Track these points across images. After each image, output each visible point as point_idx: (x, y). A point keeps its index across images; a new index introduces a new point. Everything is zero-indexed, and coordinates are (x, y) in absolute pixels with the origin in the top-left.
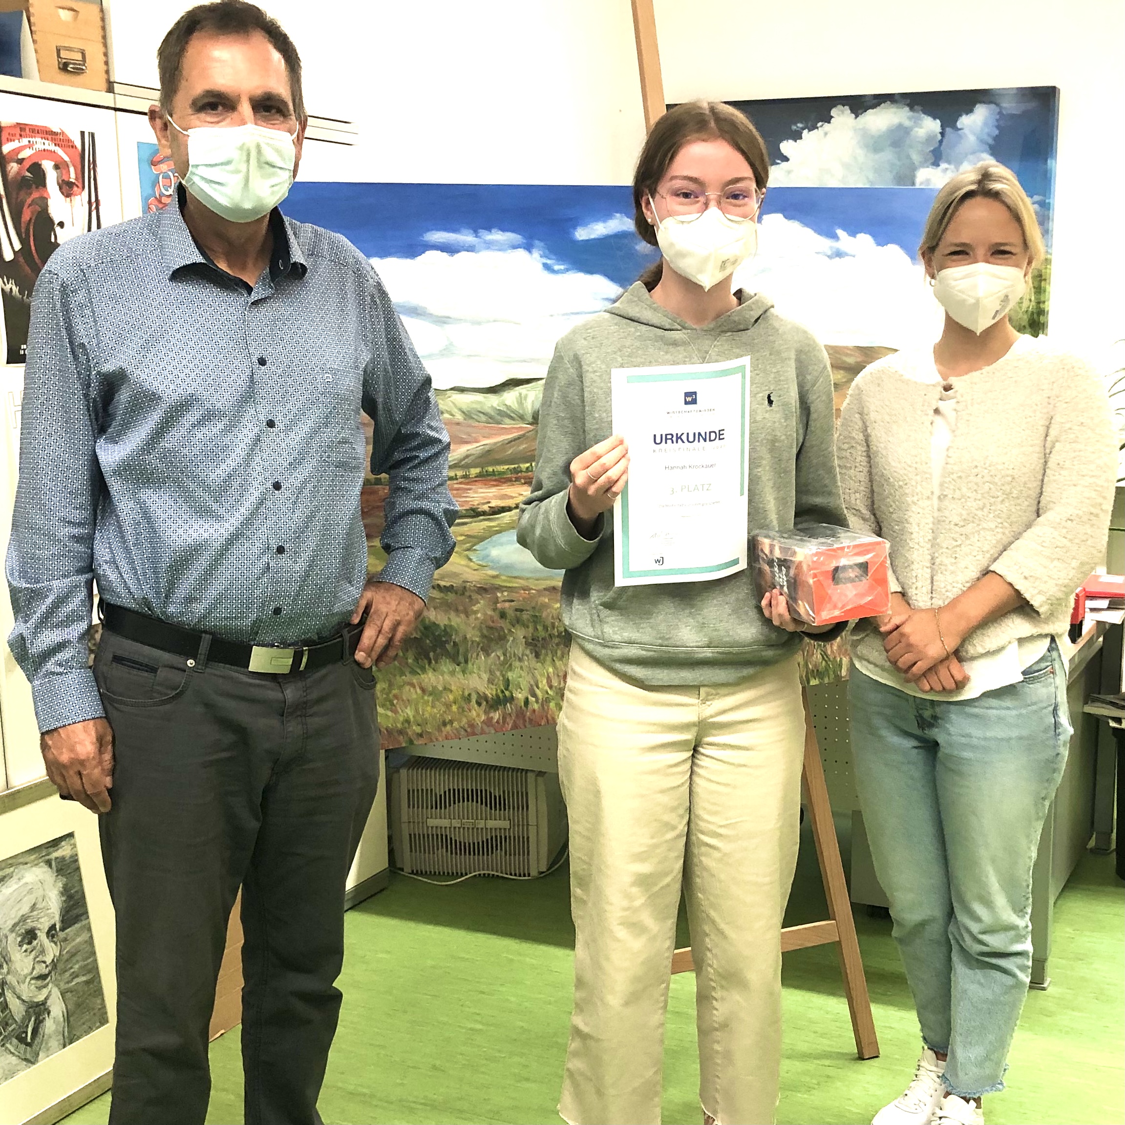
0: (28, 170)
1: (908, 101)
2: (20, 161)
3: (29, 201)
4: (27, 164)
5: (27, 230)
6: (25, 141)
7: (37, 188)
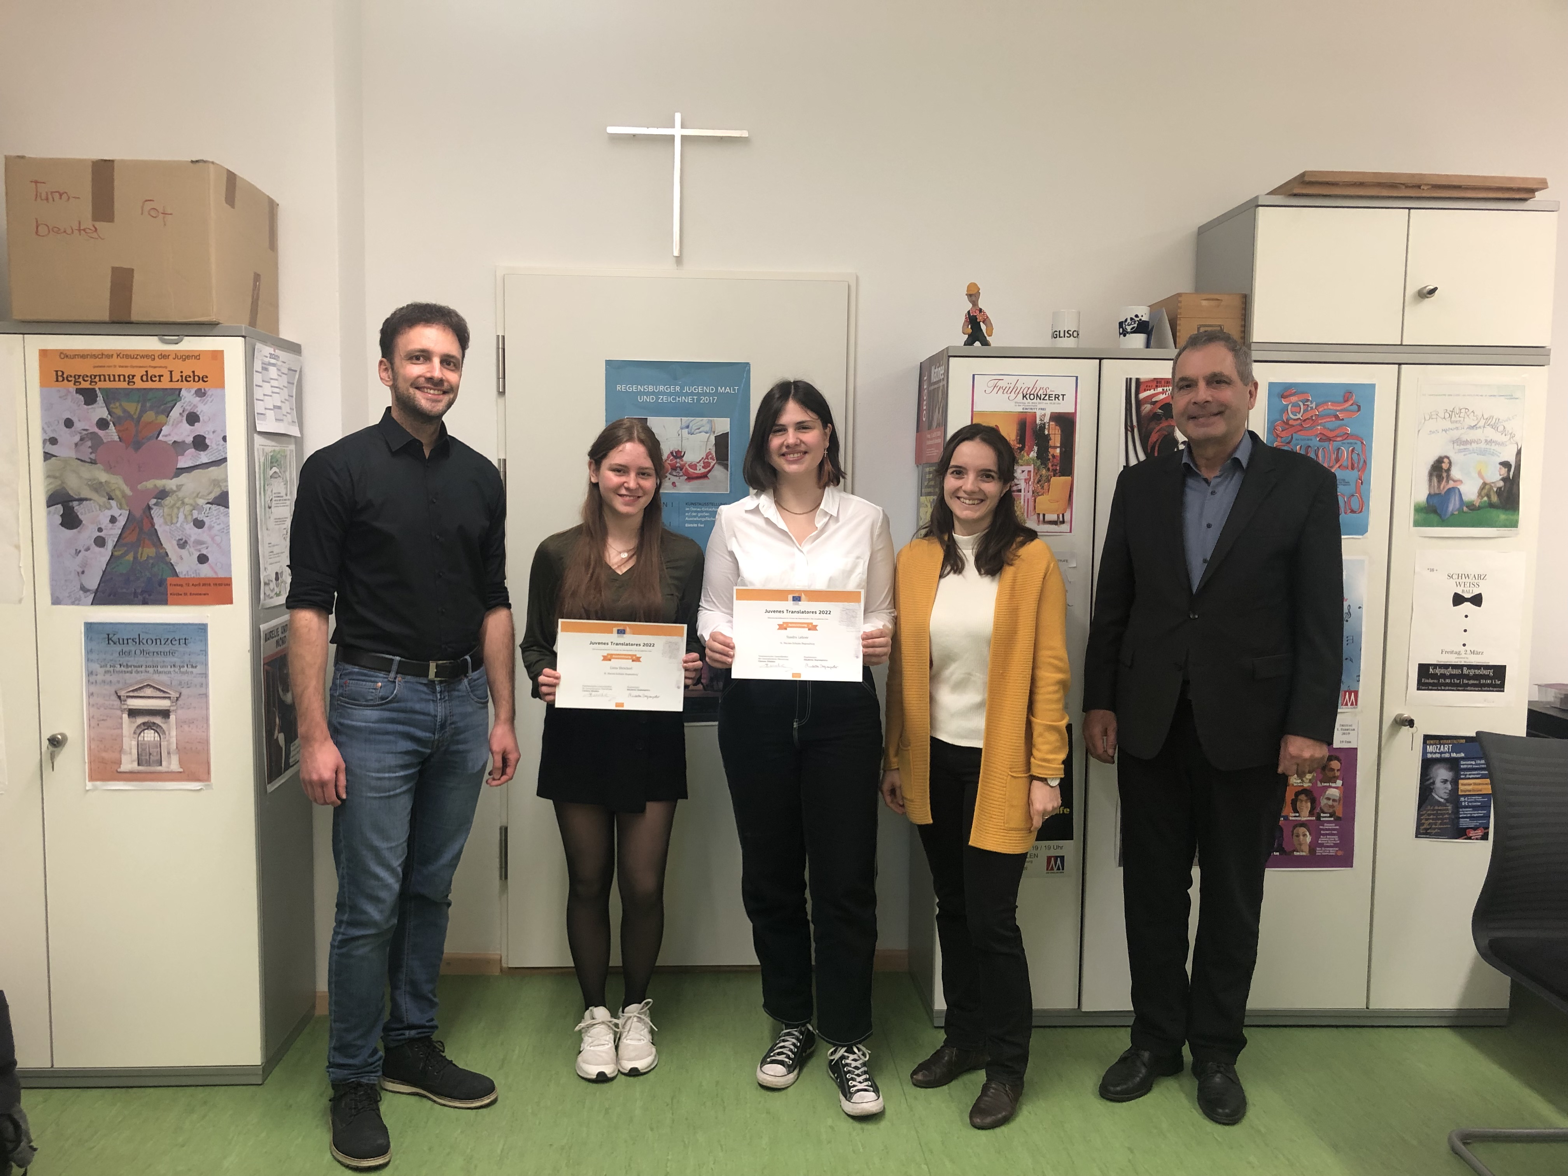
0: (1160, 409)
2: (1155, 403)
3: (1158, 428)
4: (1158, 405)
5: (1153, 448)
6: (1160, 390)
7: (1167, 419)
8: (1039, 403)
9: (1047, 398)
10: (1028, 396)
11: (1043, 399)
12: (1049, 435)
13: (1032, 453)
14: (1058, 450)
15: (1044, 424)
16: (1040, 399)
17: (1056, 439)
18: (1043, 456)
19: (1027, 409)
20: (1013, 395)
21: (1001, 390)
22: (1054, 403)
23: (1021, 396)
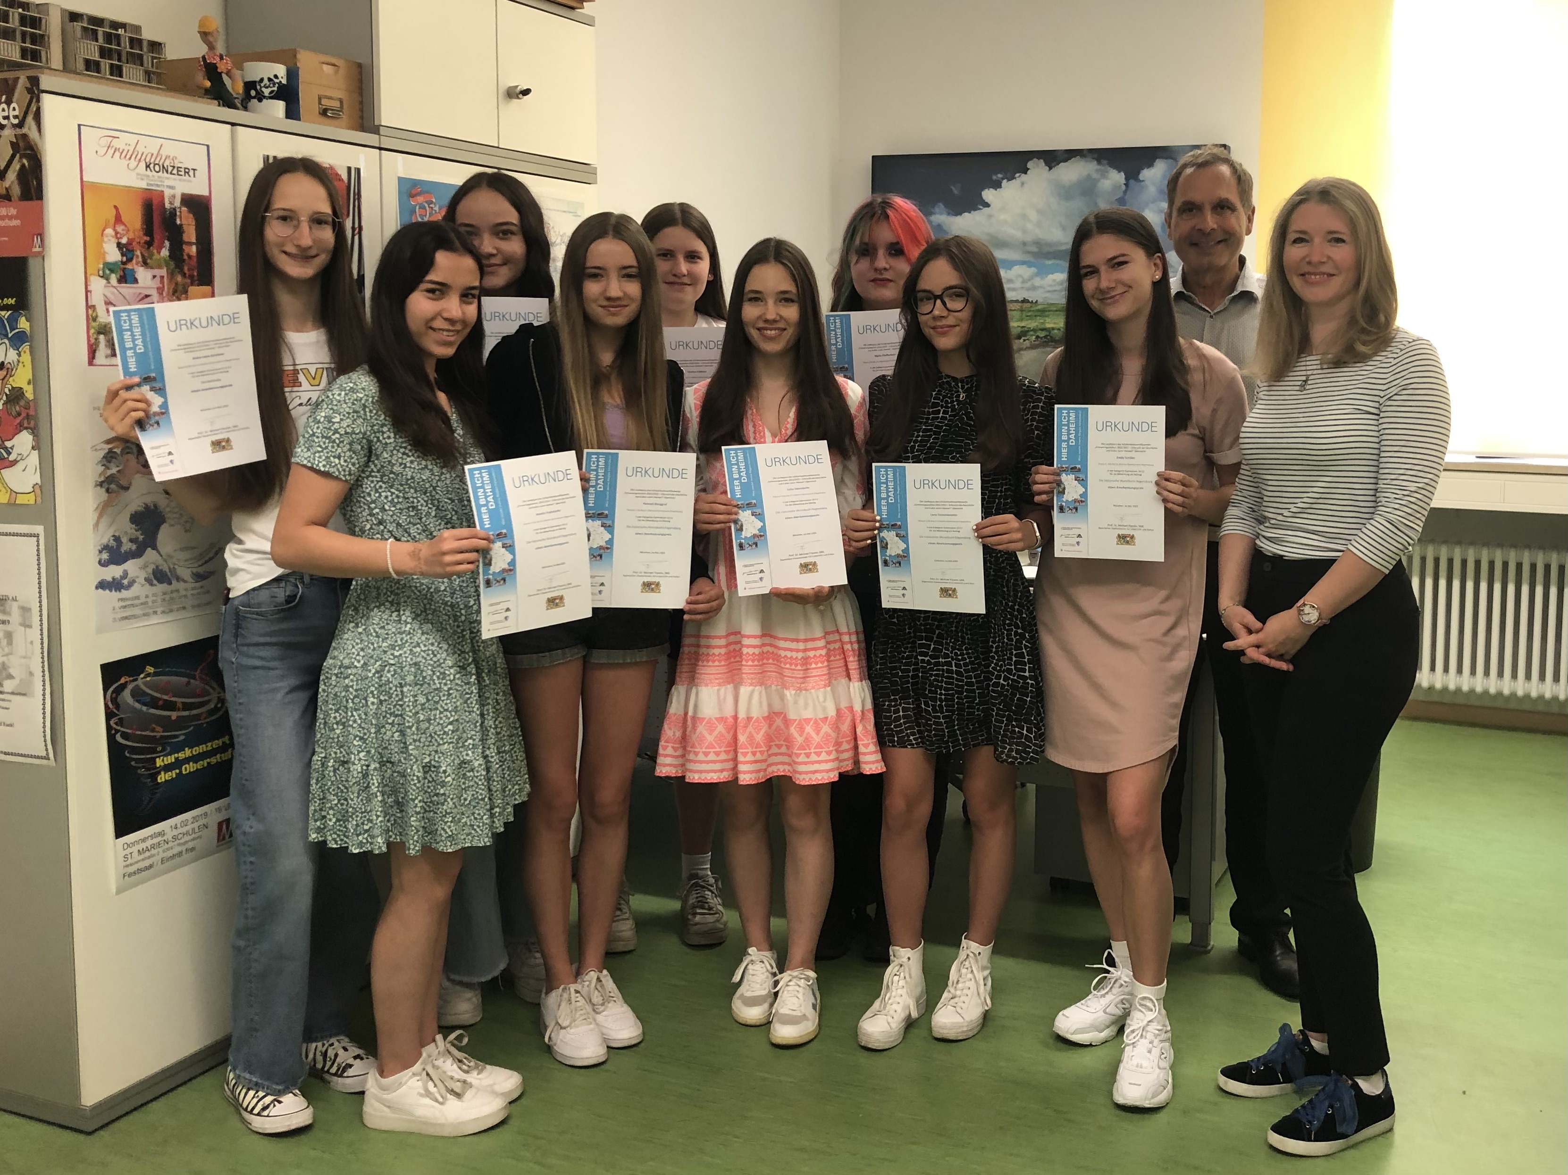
1: (1096, 156)
8: (168, 178)
9: (175, 171)
10: (152, 166)
11: (171, 173)
12: (181, 225)
13: (164, 249)
14: (194, 248)
15: (175, 209)
16: (167, 172)
17: (190, 234)
18: (176, 254)
19: (152, 185)
20: (133, 163)
21: (117, 154)
22: (184, 180)
23: (143, 165)
